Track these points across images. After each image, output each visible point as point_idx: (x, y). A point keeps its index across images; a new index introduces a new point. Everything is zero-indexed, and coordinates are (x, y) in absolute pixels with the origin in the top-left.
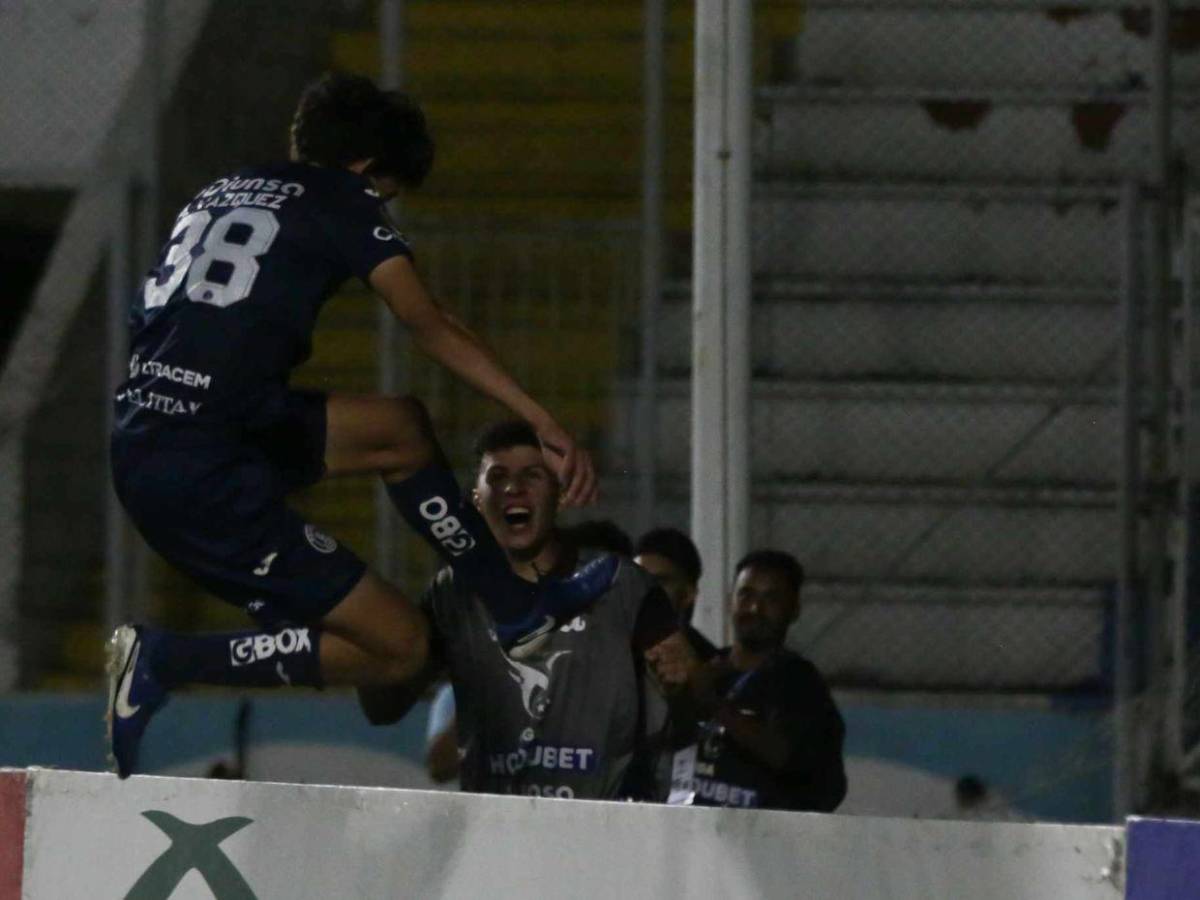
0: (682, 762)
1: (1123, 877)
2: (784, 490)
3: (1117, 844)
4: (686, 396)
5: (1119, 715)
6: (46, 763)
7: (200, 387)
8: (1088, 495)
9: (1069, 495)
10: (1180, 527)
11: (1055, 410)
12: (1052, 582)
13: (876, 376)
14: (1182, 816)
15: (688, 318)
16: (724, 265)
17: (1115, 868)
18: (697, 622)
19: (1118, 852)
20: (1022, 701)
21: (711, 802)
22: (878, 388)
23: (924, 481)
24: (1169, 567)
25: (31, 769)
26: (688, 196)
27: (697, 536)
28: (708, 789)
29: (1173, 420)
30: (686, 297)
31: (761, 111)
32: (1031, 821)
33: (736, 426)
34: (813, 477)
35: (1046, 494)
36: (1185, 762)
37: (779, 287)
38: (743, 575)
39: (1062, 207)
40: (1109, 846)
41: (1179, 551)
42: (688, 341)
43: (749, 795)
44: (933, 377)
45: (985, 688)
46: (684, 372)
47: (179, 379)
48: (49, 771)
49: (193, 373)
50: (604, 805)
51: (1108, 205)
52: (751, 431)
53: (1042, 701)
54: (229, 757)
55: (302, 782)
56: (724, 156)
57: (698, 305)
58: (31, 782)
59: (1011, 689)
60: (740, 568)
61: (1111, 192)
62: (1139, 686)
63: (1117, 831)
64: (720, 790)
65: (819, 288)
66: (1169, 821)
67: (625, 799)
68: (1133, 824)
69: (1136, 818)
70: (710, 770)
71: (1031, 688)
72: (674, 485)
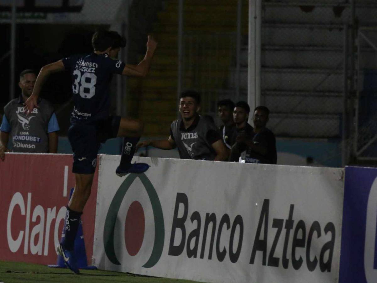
0: (243, 154)
1: (344, 179)
2: (268, 93)
3: (343, 172)
4: (247, 72)
5: (343, 143)
6: (104, 153)
7: (89, 116)
8: (337, 94)
9: (332, 94)
10: (357, 101)
11: (329, 75)
12: (328, 113)
13: (289, 67)
14: (358, 166)
15: (247, 54)
16: (255, 43)
17: (342, 178)
18: (249, 122)
19: (343, 174)
20: (321, 140)
21: (250, 162)
22: (289, 70)
23: (300, 91)
24: (354, 110)
25: (101, 154)
26: (247, 27)
27: (249, 103)
28: (249, 160)
29: (355, 77)
30: (247, 49)
31: (263, 8)
32: (324, 167)
33: (258, 78)
34: (275, 90)
35: (327, 94)
36: (358, 154)
37: (267, 47)
38: (256, 111)
39: (331, 29)
40: (341, 172)
41: (357, 107)
42: (247, 59)
43: (257, 160)
44: (302, 67)
45: (313, 137)
46: (246, 66)
47: (83, 115)
48: (105, 155)
49: (86, 114)
50: (229, 163)
51: (341, 29)
52: (261, 79)
53: (326, 140)
54: (144, 152)
55: (162, 157)
56: (255, 18)
57: (249, 51)
58: (101, 157)
59: (318, 137)
60: (255, 110)
61: (342, 26)
62: (347, 137)
63: (343, 169)
64: (251, 160)
65: (277, 48)
66: (355, 167)
67: (234, 162)
68: (346, 167)
69: (347, 166)
70: (249, 156)
71: (323, 137)
72: (244, 91)
